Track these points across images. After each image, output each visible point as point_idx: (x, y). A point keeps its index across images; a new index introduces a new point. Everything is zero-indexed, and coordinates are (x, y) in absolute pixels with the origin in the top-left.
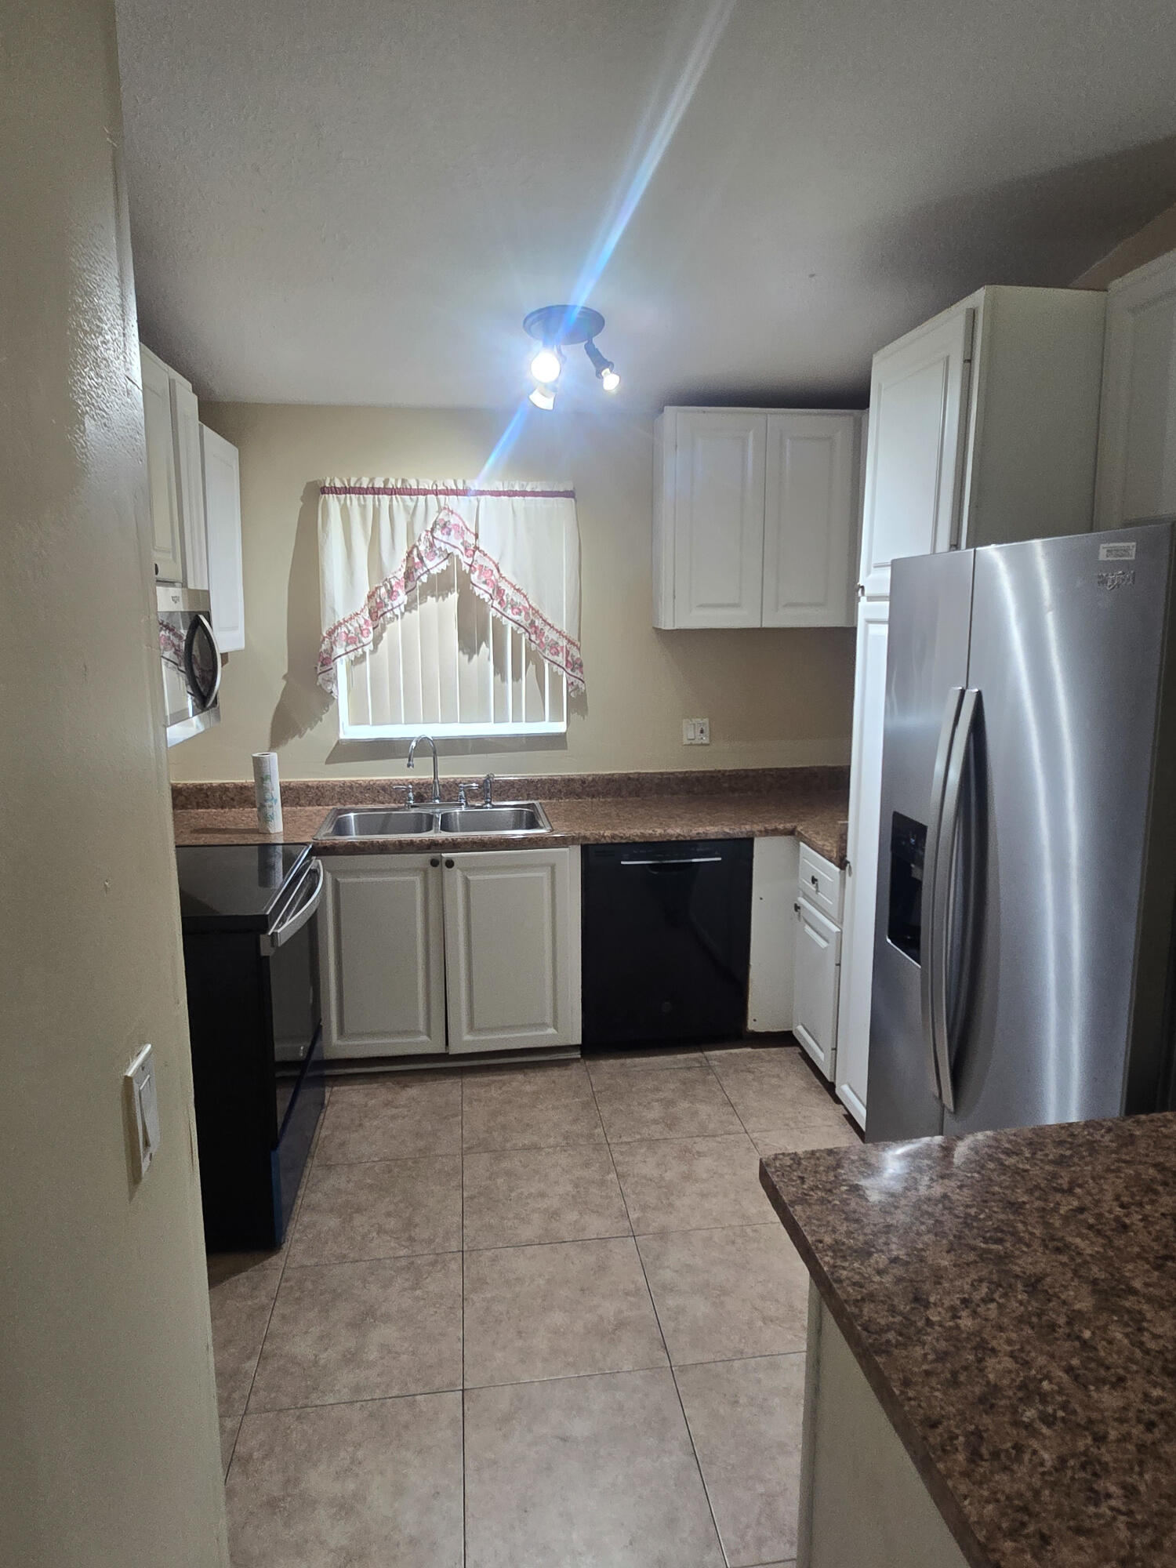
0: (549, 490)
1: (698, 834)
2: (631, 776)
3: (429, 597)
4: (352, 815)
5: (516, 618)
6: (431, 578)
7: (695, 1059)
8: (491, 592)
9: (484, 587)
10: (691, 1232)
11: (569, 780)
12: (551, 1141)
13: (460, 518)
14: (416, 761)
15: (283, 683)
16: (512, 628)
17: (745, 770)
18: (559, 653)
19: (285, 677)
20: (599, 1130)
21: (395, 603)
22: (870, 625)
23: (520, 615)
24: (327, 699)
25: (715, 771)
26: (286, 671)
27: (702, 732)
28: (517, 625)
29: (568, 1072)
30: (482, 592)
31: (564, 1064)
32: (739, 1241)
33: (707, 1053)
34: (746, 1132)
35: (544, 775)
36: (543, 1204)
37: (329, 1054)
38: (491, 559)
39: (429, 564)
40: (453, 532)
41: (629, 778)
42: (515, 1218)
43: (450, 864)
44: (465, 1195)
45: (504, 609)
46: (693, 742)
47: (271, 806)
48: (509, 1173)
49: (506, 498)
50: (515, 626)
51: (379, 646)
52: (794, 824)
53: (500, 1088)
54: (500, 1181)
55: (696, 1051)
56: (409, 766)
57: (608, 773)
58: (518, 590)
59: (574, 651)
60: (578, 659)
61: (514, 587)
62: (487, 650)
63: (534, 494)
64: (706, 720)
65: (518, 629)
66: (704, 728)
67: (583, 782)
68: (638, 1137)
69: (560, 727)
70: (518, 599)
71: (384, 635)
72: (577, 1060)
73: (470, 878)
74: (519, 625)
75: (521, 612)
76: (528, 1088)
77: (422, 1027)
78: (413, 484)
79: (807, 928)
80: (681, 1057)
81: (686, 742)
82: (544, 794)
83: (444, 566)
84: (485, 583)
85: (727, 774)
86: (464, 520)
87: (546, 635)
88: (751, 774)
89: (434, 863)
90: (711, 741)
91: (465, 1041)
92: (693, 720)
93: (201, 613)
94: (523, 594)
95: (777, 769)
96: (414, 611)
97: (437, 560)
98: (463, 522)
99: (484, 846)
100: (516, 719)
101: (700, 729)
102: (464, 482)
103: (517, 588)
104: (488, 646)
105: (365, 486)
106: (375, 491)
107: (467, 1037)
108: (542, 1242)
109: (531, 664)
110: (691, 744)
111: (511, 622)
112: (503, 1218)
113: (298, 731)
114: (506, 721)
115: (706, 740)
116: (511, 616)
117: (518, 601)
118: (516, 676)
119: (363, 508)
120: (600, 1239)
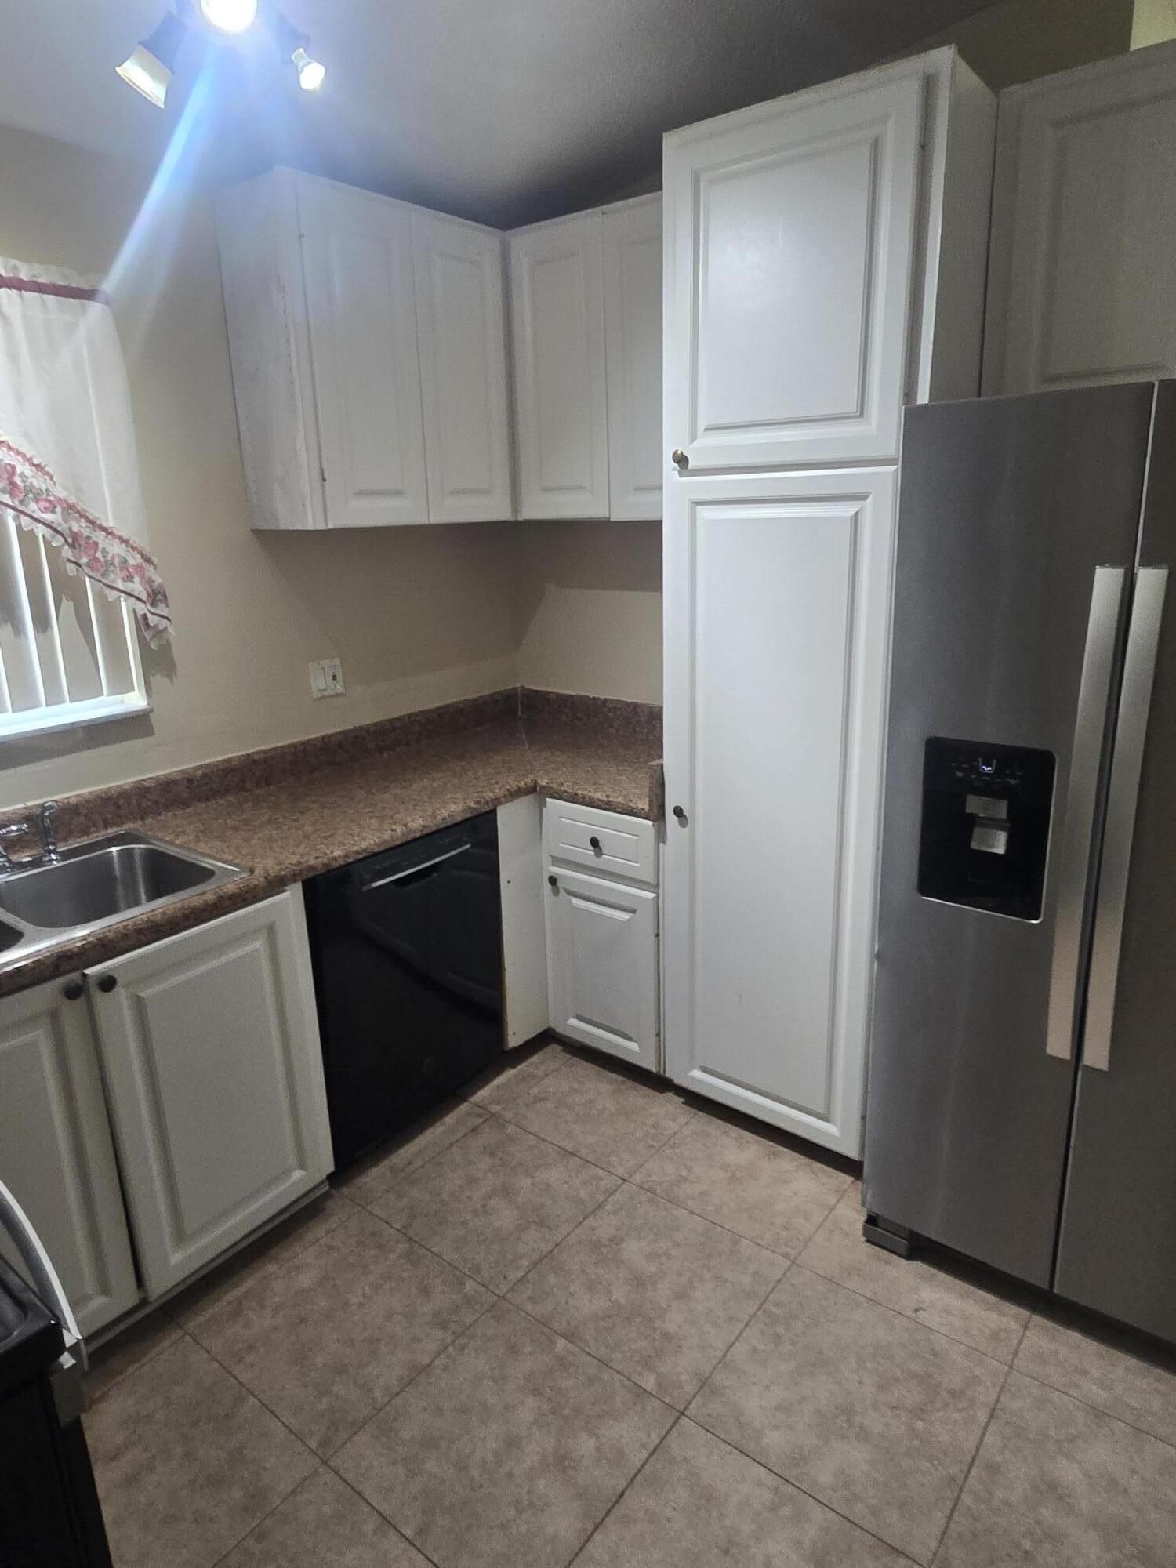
0: (61, 283)
1: (444, 819)
2: (256, 757)
5: (48, 517)
7: (468, 1114)
10: (729, 1356)
11: (168, 783)
12: (431, 1346)
16: (44, 536)
17: (389, 721)
18: (132, 577)
20: (469, 1286)
22: (699, 508)
23: (53, 512)
25: (355, 729)
27: (334, 678)
28: (50, 531)
29: (333, 1222)
32: (781, 1330)
33: (474, 1099)
34: (625, 1180)
35: (126, 781)
36: (530, 1456)
41: (254, 762)
42: (520, 1511)
43: (108, 983)
44: (409, 1533)
45: (21, 502)
46: (325, 693)
48: (429, 1443)
50: (49, 532)
52: (531, 777)
53: (263, 1306)
54: (430, 1465)
55: (457, 1105)
57: (219, 758)
58: (39, 467)
59: (150, 572)
60: (160, 585)
61: (29, 460)
63: (41, 289)
64: (337, 662)
65: (53, 537)
66: (336, 673)
67: (190, 781)
68: (525, 1263)
69: (135, 700)
70: (39, 482)
72: (328, 1195)
73: (142, 994)
75: (55, 507)
76: (306, 1280)
79: (575, 901)
80: (450, 1119)
81: (316, 695)
82: (132, 814)
85: (372, 729)
87: (100, 546)
88: (398, 724)
89: (73, 992)
90: (346, 688)
91: (175, 1265)
92: (321, 662)
94: (48, 474)
95: (421, 712)
99: (158, 931)
100: (54, 698)
101: (331, 674)
103: (36, 462)
107: (176, 1257)
108: (598, 1520)
109: (64, 600)
110: (323, 698)
111: (40, 525)
112: (503, 1526)
114: (36, 705)
115: (340, 688)
116: (38, 515)
117: (44, 488)
118: (42, 623)
120: (655, 1450)
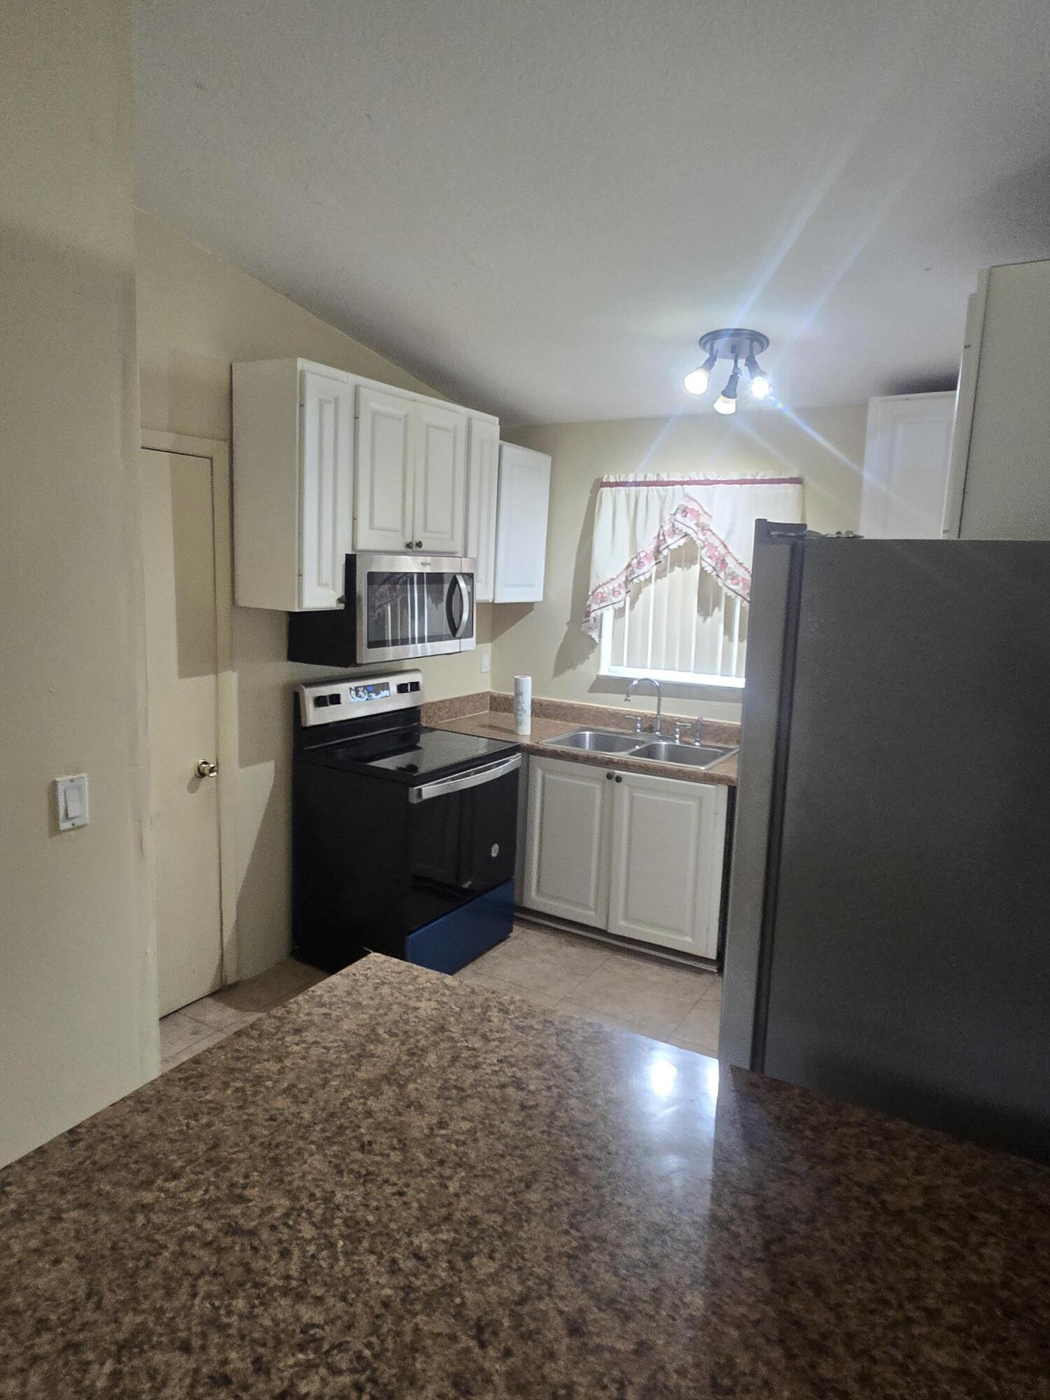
0: (776, 477)
3: (676, 568)
4: (588, 733)
5: (734, 587)
6: (673, 551)
8: (714, 565)
9: (709, 560)
13: (699, 504)
14: (632, 697)
15: (566, 628)
19: (568, 624)
21: (641, 571)
23: (738, 585)
24: (593, 645)
26: (569, 619)
28: (734, 594)
29: (707, 982)
30: (707, 564)
31: (700, 972)
37: (529, 905)
38: (718, 538)
39: (669, 541)
40: (689, 515)
43: (620, 779)
45: (725, 580)
47: (521, 715)
49: (738, 485)
51: (636, 605)
56: (626, 700)
58: (740, 564)
61: (737, 561)
62: (719, 614)
63: (763, 482)
65: (736, 597)
70: (740, 571)
71: (640, 596)
72: (712, 973)
74: (737, 593)
75: (739, 583)
77: (592, 903)
78: (665, 477)
83: (681, 542)
84: (710, 557)
86: (702, 504)
89: (609, 776)
91: (621, 926)
93: (458, 574)
96: (664, 579)
97: (677, 537)
98: (702, 507)
99: (647, 771)
100: (739, 675)
102: (704, 475)
103: (739, 562)
104: (720, 610)
105: (630, 480)
106: (637, 484)
107: (622, 923)
111: (729, 591)
113: (573, 666)
114: (730, 675)
117: (739, 574)
119: (628, 496)
